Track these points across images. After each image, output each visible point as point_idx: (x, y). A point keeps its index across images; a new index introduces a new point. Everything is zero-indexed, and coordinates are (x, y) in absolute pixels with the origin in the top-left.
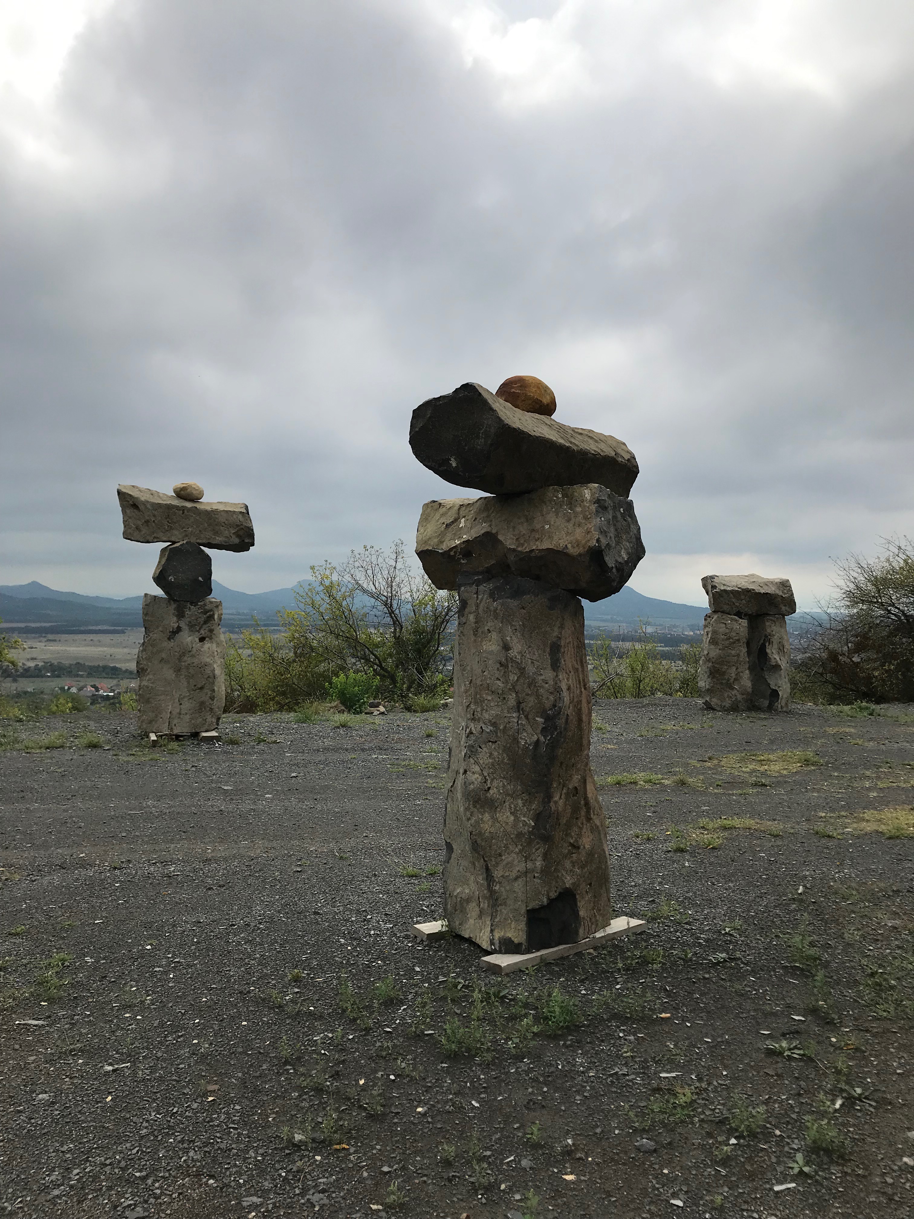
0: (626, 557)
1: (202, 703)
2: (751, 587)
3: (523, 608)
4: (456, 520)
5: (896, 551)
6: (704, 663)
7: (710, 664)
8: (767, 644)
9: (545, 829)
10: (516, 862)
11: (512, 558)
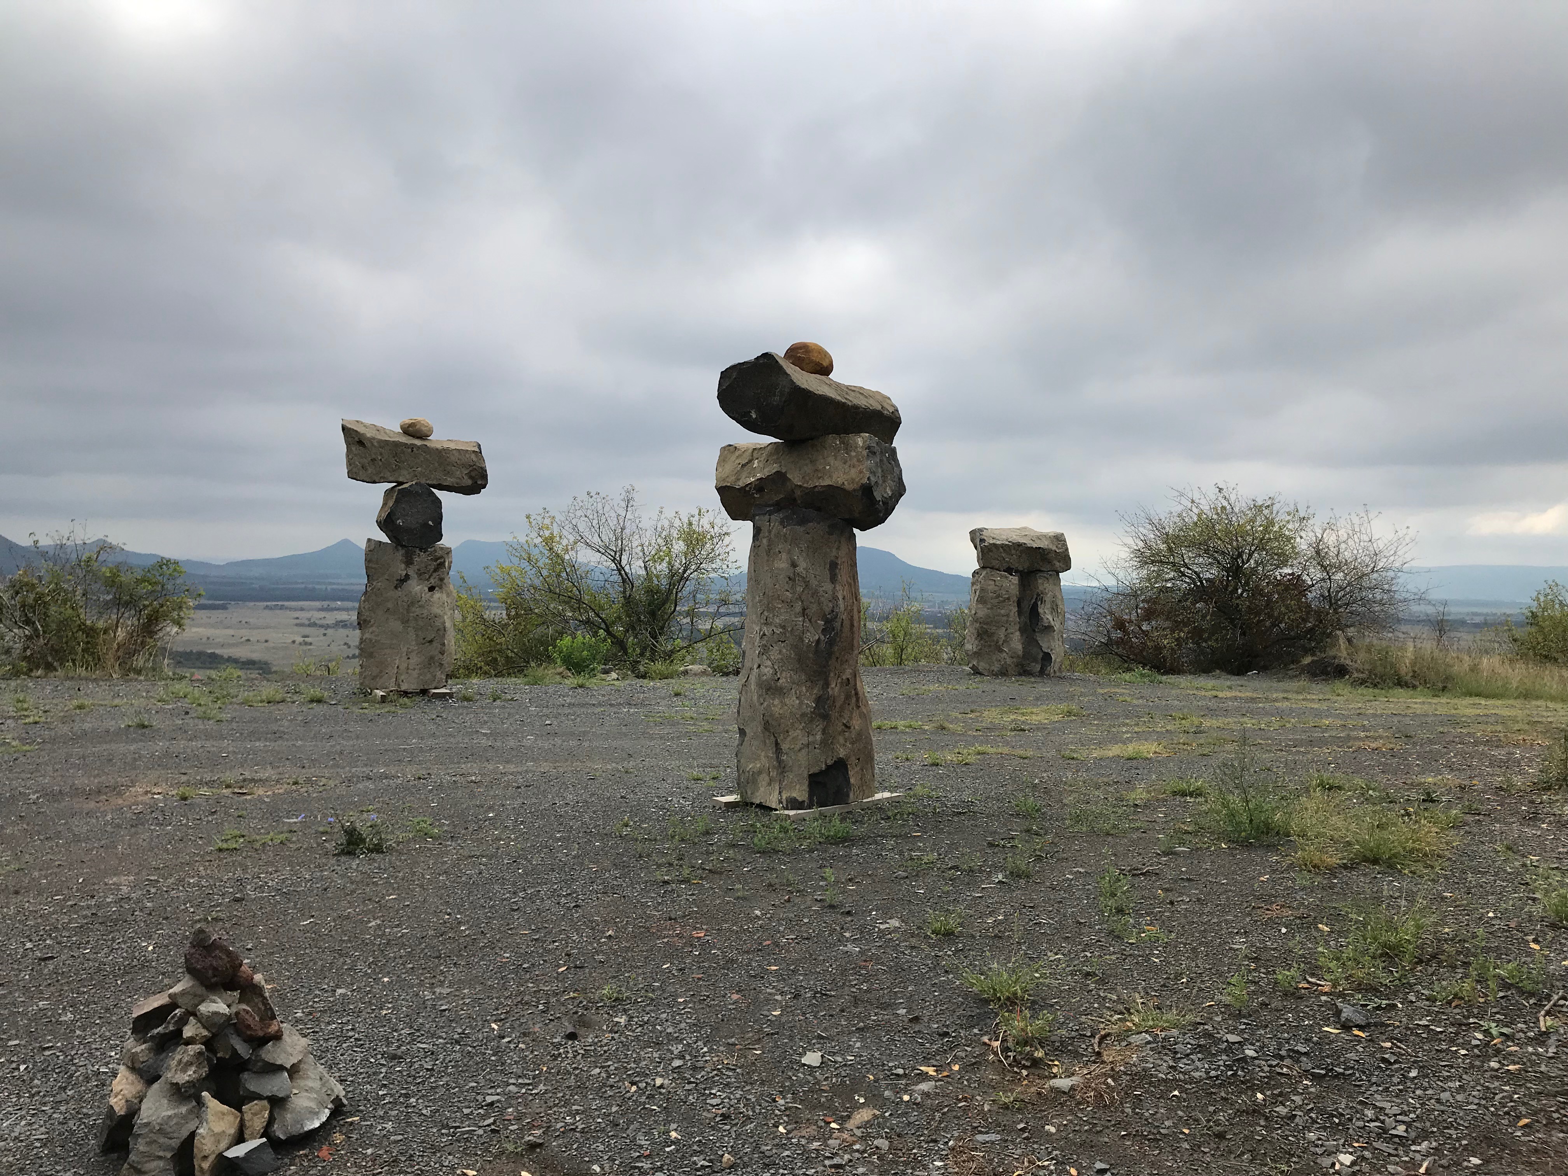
0: (890, 493)
1: (432, 658)
2: (1022, 541)
3: (808, 533)
4: (750, 461)
5: (1190, 505)
6: (972, 624)
7: (978, 625)
8: (1039, 603)
9: (824, 709)
10: (800, 737)
11: (798, 493)
